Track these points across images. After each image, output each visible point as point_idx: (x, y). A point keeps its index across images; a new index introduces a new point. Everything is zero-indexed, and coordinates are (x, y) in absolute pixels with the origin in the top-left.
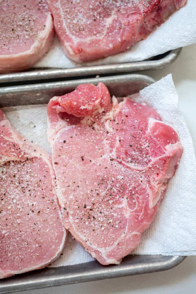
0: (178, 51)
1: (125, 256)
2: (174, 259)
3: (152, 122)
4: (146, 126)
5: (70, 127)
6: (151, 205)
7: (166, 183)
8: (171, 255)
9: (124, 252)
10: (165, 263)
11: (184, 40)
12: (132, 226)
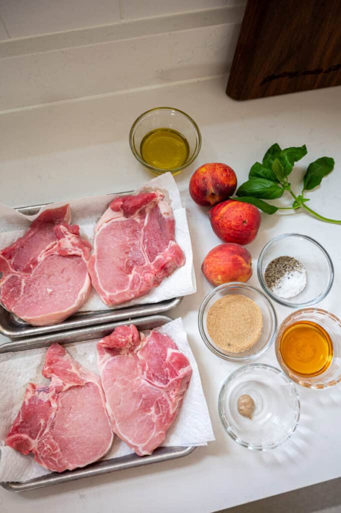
0: (181, 298)
1: (155, 448)
2: (188, 449)
3: (170, 351)
4: (166, 355)
5: (113, 358)
6: (171, 412)
7: (183, 395)
8: (186, 446)
9: (154, 446)
10: (182, 452)
11: (183, 292)
12: (158, 428)
